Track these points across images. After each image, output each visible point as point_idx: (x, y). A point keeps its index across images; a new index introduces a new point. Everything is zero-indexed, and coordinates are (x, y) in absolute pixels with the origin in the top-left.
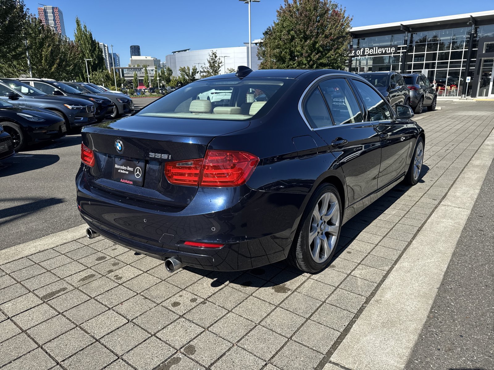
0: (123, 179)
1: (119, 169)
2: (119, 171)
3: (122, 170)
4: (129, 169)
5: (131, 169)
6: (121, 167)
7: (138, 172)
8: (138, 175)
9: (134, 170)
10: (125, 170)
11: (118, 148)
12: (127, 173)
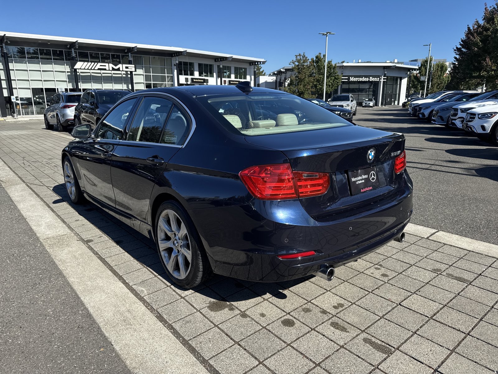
0: (363, 189)
1: (357, 181)
2: (357, 183)
3: (359, 180)
4: (364, 177)
5: (366, 176)
6: (358, 178)
7: (373, 176)
8: (373, 179)
9: (368, 176)
10: (361, 180)
11: (370, 157)
12: (363, 181)
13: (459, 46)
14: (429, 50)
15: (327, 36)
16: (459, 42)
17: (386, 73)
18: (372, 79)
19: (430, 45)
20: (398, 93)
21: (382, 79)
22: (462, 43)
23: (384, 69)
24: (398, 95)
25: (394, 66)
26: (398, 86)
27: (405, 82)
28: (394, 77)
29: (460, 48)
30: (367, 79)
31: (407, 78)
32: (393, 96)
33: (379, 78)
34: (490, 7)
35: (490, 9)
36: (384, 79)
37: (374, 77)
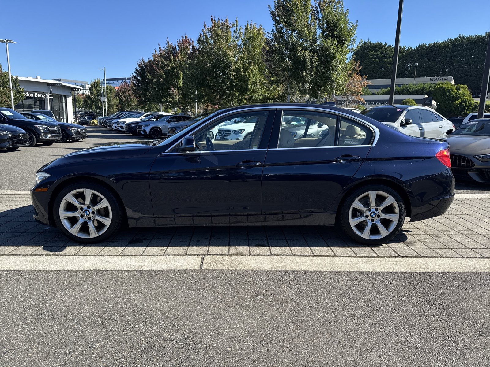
13: (135, 75)
14: (105, 74)
15: (7, 44)
16: (134, 71)
17: (51, 90)
18: (36, 95)
19: (104, 69)
20: (64, 110)
21: (48, 96)
22: (136, 72)
23: (48, 86)
24: (65, 113)
25: (59, 84)
26: (64, 104)
27: (70, 100)
28: (59, 95)
29: (136, 76)
30: (32, 95)
31: (71, 97)
32: (61, 114)
33: (45, 95)
34: (163, 48)
35: (163, 49)
36: (50, 96)
37: (38, 93)
